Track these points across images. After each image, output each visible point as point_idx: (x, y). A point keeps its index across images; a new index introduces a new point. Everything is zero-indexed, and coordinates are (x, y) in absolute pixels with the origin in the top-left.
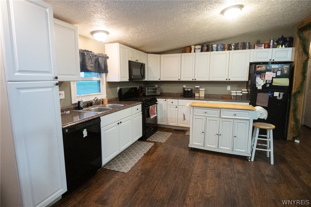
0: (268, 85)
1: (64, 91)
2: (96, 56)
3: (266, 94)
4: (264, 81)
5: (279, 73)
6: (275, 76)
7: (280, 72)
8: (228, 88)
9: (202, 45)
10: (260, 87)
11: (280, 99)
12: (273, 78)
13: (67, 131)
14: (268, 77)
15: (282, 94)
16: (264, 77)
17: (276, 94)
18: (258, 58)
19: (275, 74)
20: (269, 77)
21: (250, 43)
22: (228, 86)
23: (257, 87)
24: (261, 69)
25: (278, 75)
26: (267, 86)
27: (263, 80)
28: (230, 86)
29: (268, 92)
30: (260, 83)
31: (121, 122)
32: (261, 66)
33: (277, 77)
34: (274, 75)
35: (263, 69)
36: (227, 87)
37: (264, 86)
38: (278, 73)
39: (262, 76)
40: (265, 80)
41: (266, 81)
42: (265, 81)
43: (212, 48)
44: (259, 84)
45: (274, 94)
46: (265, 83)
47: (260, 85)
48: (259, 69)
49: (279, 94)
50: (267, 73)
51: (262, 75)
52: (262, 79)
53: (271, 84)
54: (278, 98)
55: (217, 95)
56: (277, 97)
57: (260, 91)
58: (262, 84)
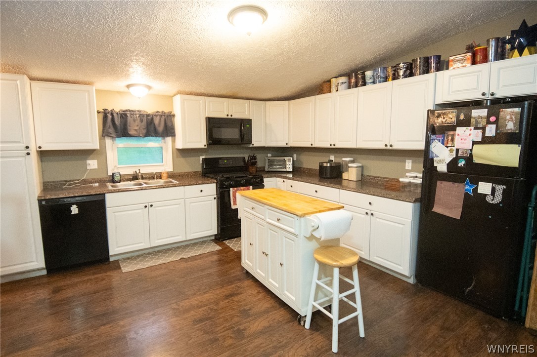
0: (462, 163)
1: (96, 161)
2: (148, 115)
3: (456, 185)
4: (451, 151)
5: (491, 131)
6: (480, 139)
7: (494, 126)
8: (407, 164)
9: (348, 75)
10: (442, 168)
11: (495, 202)
12: (474, 143)
13: (44, 203)
14: (463, 141)
15: (500, 189)
16: (452, 140)
17: (484, 188)
18: (453, 92)
19: (480, 132)
20: (465, 140)
21: (442, 57)
22: (407, 160)
23: (435, 165)
24: (444, 121)
25: (487, 135)
26: (459, 165)
27: (449, 148)
28: (411, 161)
29: (462, 181)
30: (442, 156)
31: (151, 206)
32: (444, 114)
33: (486, 140)
34: (477, 136)
35: (449, 121)
36: (405, 162)
37: (452, 164)
38: (487, 129)
39: (447, 138)
40: (454, 149)
41: (457, 150)
42: (455, 152)
43: (364, 78)
44: (441, 158)
45: (477, 188)
46: (455, 156)
47: (444, 160)
48: (440, 120)
49: (493, 190)
50: (460, 130)
51: (446, 135)
52: (447, 147)
53: (469, 159)
54: (489, 199)
55: (384, 178)
56: (485, 195)
57: (443, 177)
58: (448, 159)
